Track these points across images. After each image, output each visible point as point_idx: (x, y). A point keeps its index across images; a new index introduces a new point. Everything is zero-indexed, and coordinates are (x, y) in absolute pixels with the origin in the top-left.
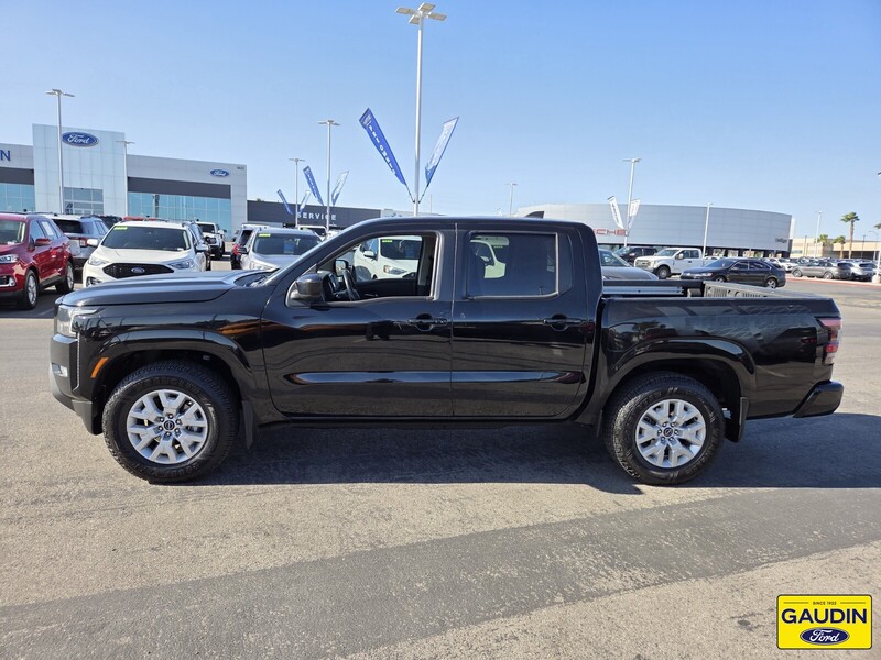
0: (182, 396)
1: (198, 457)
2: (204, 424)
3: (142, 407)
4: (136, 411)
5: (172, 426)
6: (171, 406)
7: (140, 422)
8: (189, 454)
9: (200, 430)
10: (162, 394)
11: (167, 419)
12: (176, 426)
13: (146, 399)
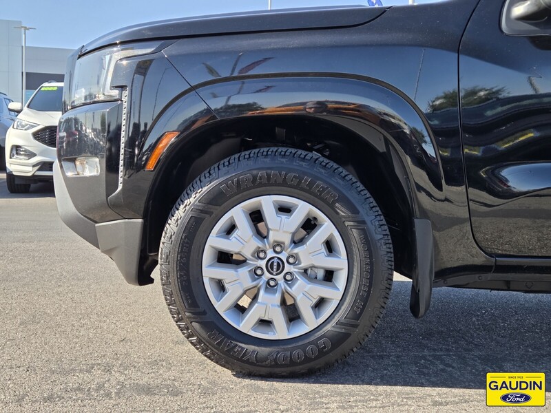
0: (303, 209)
1: (329, 327)
2: (339, 263)
3: (231, 229)
4: (219, 235)
5: (281, 266)
6: (281, 228)
7: (224, 258)
8: (310, 321)
9: (329, 276)
10: (267, 203)
11: (270, 254)
12: (288, 268)
13: (238, 213)
